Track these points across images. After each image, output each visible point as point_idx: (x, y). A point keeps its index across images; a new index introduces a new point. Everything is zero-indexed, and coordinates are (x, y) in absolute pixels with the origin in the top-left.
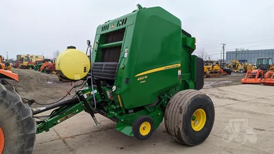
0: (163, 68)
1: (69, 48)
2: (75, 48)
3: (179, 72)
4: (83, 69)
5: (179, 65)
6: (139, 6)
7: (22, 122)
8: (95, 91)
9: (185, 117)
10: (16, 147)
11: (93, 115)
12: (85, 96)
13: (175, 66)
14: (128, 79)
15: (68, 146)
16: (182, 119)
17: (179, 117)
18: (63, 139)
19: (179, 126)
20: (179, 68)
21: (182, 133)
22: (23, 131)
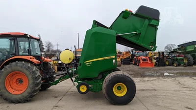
0: (102, 59)
3: (114, 61)
4: (69, 59)
5: (114, 57)
7: (33, 78)
8: (75, 69)
9: (107, 86)
10: (31, 86)
11: (72, 81)
12: (70, 71)
13: (111, 57)
14: (81, 64)
15: (66, 94)
16: (105, 87)
17: (104, 86)
18: (68, 91)
19: (104, 91)
20: (114, 59)
21: (106, 95)
22: (33, 81)
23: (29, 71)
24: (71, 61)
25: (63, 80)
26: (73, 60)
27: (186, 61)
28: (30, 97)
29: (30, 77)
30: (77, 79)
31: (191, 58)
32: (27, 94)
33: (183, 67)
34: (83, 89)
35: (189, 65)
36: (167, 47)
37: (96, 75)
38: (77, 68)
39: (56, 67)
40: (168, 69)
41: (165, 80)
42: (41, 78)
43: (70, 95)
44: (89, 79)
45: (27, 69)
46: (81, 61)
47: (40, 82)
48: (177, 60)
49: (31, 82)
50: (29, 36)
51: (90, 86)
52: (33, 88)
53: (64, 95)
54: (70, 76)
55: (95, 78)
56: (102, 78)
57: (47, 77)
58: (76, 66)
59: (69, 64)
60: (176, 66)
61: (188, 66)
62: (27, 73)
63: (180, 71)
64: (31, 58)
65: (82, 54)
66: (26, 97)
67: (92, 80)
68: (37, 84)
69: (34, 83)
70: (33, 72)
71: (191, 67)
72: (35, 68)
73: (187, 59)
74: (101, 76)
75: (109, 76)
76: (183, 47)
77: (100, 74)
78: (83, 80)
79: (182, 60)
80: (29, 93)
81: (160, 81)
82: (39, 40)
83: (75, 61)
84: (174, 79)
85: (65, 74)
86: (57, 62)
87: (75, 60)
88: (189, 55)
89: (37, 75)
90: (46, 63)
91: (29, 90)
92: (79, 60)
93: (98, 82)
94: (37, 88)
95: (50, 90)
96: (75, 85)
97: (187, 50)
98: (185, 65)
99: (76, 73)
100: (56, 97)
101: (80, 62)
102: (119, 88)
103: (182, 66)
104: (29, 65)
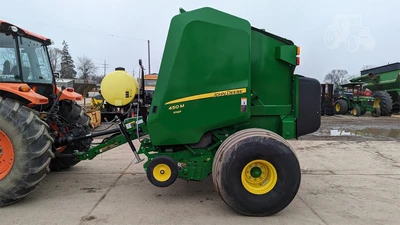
0: (212, 95)
1: (117, 69)
2: (123, 69)
3: (244, 102)
4: (125, 94)
5: (244, 90)
6: (182, 10)
7: (27, 141)
8: (141, 121)
9: (225, 168)
10: (22, 164)
11: (134, 149)
12: (129, 126)
13: (235, 91)
14: (155, 107)
15: (117, 181)
16: (220, 169)
17: (218, 166)
18: (123, 174)
19: (217, 179)
20: (244, 95)
21: (222, 191)
22: (28, 150)
23: (15, 124)
24: (129, 100)
25: (109, 148)
26: (136, 96)
27: (377, 106)
28: (19, 193)
29: (18, 139)
30: (146, 146)
31: (388, 98)
32: (13, 185)
33: (371, 118)
34: (162, 173)
35: (384, 113)
36: (330, 77)
37: (196, 137)
38: (145, 120)
39: (98, 113)
40: (343, 122)
41: (345, 146)
42: (49, 143)
43: (128, 183)
44: (178, 148)
45: (9, 120)
46: (156, 101)
47: (47, 152)
48: (359, 103)
49: (22, 152)
50: (15, 30)
51: (179, 165)
52: (26, 170)
53: (113, 185)
54: (129, 137)
55: (194, 145)
56: (210, 145)
57: (71, 138)
58: (143, 113)
59: (125, 107)
60: (357, 116)
61: (381, 115)
62: (11, 128)
63: (370, 127)
64: (20, 90)
65: (157, 86)
66: (9, 192)
67: (186, 149)
68: (40, 160)
69: (28, 156)
70: (27, 126)
71: (388, 118)
72: (31, 116)
73: (378, 102)
74: (208, 140)
75: (232, 142)
76: (371, 74)
77: (206, 134)
78: (162, 148)
79: (371, 103)
80: (18, 182)
81: (335, 150)
82: (46, 43)
83: (141, 101)
84: (363, 144)
85: (117, 133)
86: (100, 101)
87: (142, 96)
88: (384, 93)
89: (37, 136)
90: (68, 104)
91: (17, 174)
92: (151, 99)
93: (200, 155)
94: (38, 170)
95: (78, 169)
96: (140, 160)
97: (382, 82)
98: (374, 113)
99: (142, 131)
100: (91, 190)
101: (154, 103)
102: (255, 172)
103: (369, 115)
104: (16, 107)
